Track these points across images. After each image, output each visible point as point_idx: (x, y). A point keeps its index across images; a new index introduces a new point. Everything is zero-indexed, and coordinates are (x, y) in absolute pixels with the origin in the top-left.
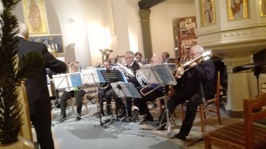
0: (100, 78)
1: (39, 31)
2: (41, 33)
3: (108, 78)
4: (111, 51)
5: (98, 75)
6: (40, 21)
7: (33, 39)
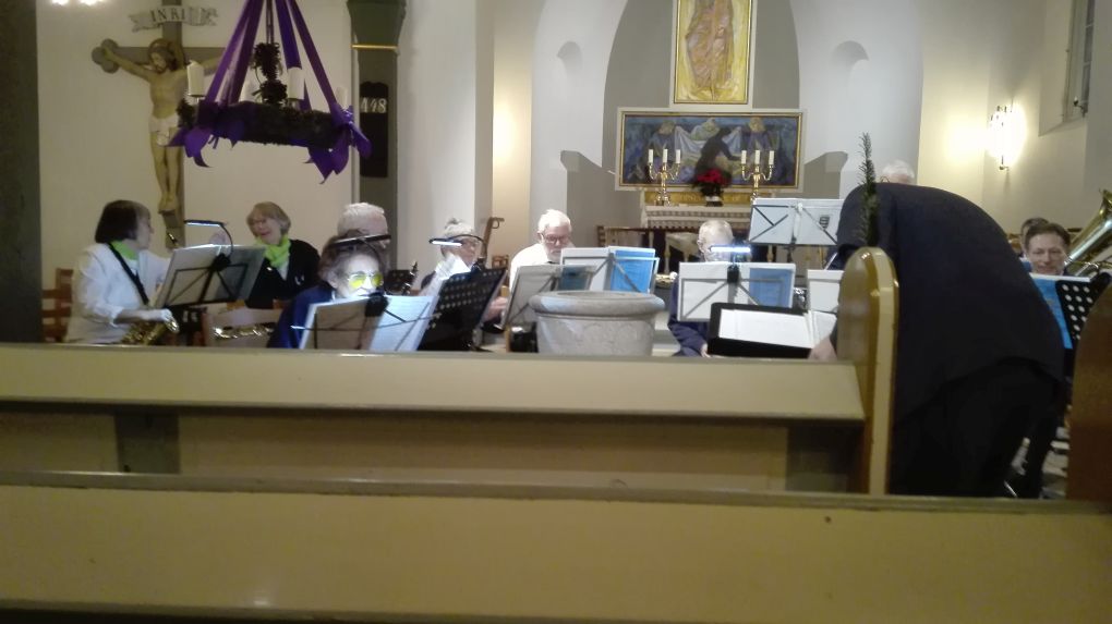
1: (716, 92)
6: (727, 50)
7: (688, 123)
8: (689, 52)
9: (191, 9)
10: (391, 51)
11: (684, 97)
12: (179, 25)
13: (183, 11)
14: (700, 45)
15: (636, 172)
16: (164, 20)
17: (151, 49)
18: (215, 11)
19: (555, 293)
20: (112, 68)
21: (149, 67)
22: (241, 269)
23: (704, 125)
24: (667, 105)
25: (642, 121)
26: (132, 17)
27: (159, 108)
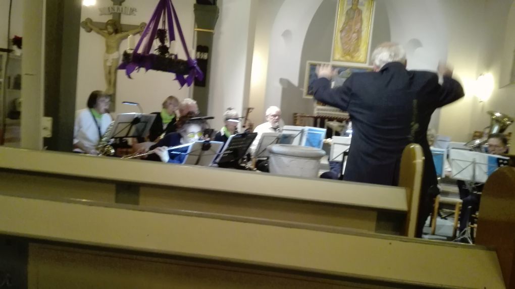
8: (341, 38)
9: (126, 8)
10: (210, 32)
11: (337, 58)
12: (120, 14)
13: (122, 9)
14: (346, 36)
16: (113, 12)
17: (107, 24)
18: (136, 9)
19: (278, 145)
20: (90, 31)
21: (106, 31)
22: (144, 124)
23: (346, 71)
24: (329, 61)
26: (100, 10)
27: (109, 49)
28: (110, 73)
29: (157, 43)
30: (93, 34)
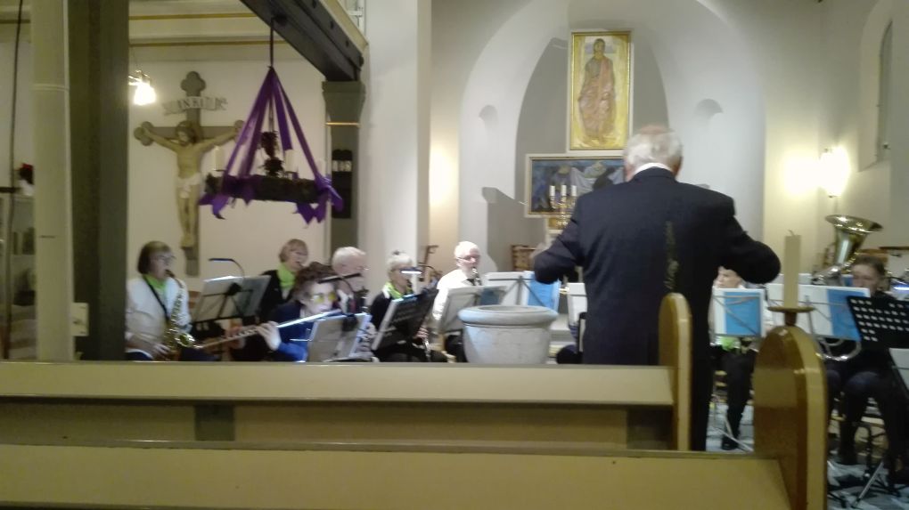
0: (835, 319)
1: (603, 141)
2: (607, 145)
3: (873, 328)
4: (875, 227)
5: (833, 308)
6: (611, 108)
7: (581, 165)
8: (581, 111)
9: (208, 98)
10: (354, 126)
11: (578, 145)
12: (198, 111)
13: (202, 101)
14: (590, 106)
15: (541, 203)
16: (187, 107)
17: (178, 129)
18: (225, 100)
19: (476, 308)
21: (176, 141)
22: (248, 293)
23: (594, 166)
24: (564, 152)
25: (545, 164)
26: (164, 105)
27: (183, 170)
28: (187, 210)
29: (261, 156)
30: (155, 147)
